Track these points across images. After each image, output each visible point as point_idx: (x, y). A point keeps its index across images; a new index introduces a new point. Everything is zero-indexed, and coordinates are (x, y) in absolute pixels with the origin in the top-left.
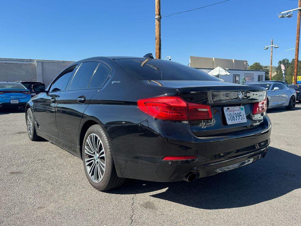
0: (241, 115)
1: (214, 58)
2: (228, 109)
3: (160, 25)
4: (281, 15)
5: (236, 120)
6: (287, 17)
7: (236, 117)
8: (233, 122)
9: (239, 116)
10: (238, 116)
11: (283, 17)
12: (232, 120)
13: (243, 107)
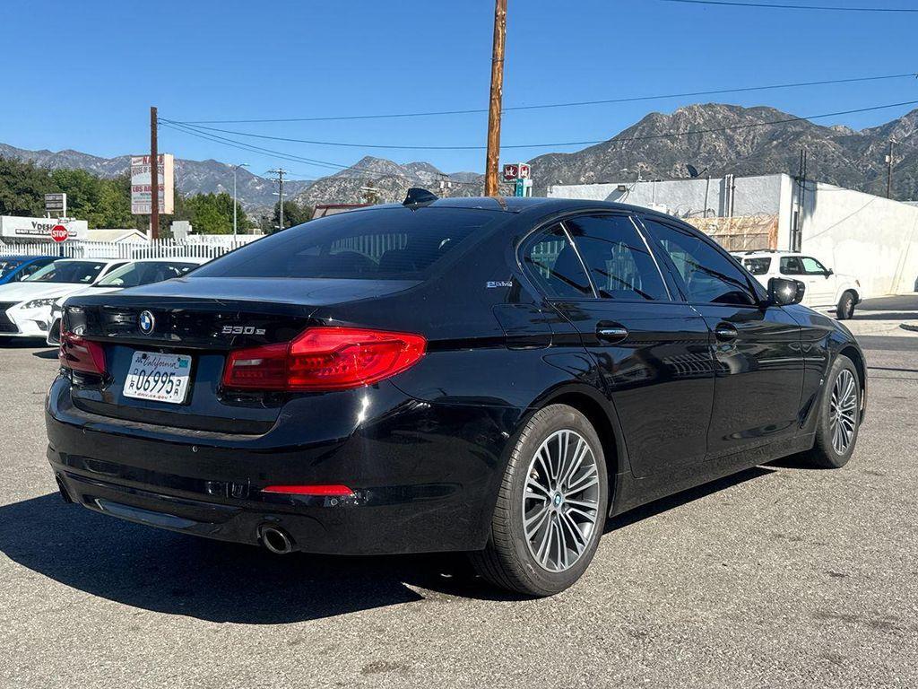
0: (172, 381)
2: (145, 357)
5: (150, 389)
7: (156, 382)
8: (139, 394)
9: (164, 383)
10: (162, 382)
12: (138, 389)
13: (189, 359)
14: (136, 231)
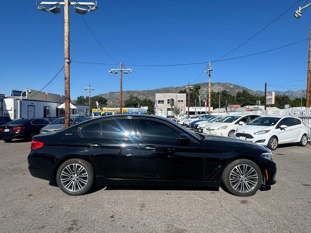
1: (61, 95)
3: (69, 67)
4: (110, 71)
6: (114, 73)
11: (111, 72)
14: (276, 107)
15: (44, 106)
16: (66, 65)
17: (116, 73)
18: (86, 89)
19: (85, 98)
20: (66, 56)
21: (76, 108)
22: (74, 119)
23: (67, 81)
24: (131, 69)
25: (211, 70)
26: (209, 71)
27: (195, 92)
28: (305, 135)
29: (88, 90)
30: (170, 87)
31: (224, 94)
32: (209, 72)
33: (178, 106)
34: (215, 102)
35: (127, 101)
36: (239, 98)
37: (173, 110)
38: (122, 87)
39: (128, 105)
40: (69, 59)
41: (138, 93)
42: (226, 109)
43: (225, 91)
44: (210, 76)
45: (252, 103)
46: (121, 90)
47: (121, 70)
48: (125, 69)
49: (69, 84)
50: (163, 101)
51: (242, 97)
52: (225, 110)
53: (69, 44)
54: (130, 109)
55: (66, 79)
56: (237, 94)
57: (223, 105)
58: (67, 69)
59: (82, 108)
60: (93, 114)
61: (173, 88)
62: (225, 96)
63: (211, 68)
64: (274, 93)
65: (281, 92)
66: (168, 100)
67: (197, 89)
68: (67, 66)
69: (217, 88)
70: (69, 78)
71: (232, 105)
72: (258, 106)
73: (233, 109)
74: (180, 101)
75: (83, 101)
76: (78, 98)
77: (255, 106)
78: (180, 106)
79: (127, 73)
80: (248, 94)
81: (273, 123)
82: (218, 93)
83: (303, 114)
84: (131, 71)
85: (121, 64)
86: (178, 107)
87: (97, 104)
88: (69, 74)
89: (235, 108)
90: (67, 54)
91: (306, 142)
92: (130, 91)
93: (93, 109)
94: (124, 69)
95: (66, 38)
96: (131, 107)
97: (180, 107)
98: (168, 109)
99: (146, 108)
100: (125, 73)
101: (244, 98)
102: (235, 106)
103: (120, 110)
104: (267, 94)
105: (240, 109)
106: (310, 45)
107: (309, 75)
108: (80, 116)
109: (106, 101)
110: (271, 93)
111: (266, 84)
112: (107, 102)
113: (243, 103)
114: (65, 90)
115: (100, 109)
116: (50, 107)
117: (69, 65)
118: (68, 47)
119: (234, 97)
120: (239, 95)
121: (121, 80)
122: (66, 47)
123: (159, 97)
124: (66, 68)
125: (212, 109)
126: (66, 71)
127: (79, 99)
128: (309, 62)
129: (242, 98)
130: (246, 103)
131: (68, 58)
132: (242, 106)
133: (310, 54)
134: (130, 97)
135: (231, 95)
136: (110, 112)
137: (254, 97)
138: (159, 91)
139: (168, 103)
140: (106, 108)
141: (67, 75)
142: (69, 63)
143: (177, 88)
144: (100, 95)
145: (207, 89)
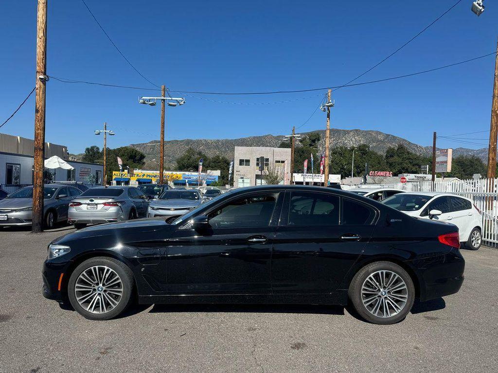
3: (45, 88)
4: (141, 101)
6: (150, 104)
11: (144, 103)
14: (456, 178)
15: (7, 163)
16: (39, 84)
17: (152, 105)
18: (99, 134)
19: (101, 150)
20: (39, 67)
21: (73, 168)
22: (56, 189)
23: (39, 115)
24: (181, 99)
25: (331, 106)
26: (328, 106)
27: (311, 145)
28: (478, 228)
29: (103, 136)
30: (266, 136)
31: (363, 150)
32: (328, 109)
33: (277, 170)
34: (346, 165)
35: (182, 159)
36: (391, 160)
37: (267, 179)
38: (164, 132)
39: (183, 165)
40: (45, 74)
41: (207, 144)
42: (365, 179)
43: (364, 145)
44: (328, 116)
45: (414, 169)
46: (163, 138)
47: (162, 100)
48: (171, 98)
49: (44, 122)
50: (248, 161)
51: (396, 157)
52: (363, 181)
53: (46, 45)
54: (187, 173)
55: (37, 111)
56: (388, 152)
57: (361, 172)
58: (40, 92)
59: (86, 170)
60: (114, 182)
61: (272, 137)
62: (364, 154)
63: (331, 101)
64: (450, 152)
65: (472, 150)
66: (258, 159)
67: (314, 141)
68: (40, 87)
69: (353, 139)
70: (45, 110)
71: (376, 172)
72: (425, 175)
73: (377, 178)
74: (279, 162)
75: (97, 155)
76: (87, 150)
77: (420, 175)
78: (279, 171)
79: (175, 105)
80: (408, 153)
81: (417, 206)
82: (352, 149)
83: (492, 192)
84: (182, 103)
85: (163, 87)
86: (276, 172)
87: (120, 161)
88: (43, 102)
89: (382, 177)
90: (41, 65)
91: (479, 242)
92: (191, 141)
93: (114, 172)
94: (167, 98)
95: (40, 34)
96: (189, 171)
97: (279, 173)
98: (258, 177)
99: (217, 173)
100: (170, 105)
101: (400, 160)
102: (382, 173)
103: (160, 175)
104: (438, 153)
105: (392, 178)
106: (497, 65)
107: (493, 120)
108: (76, 184)
109: (142, 157)
110: (445, 153)
111: (435, 134)
112: (145, 160)
113: (398, 168)
114: (35, 133)
115: (128, 173)
116: (20, 164)
117: (45, 84)
118: (43, 50)
119: (381, 156)
120: (391, 153)
121: (163, 118)
122: (40, 50)
123: (240, 153)
124: (38, 91)
125: (340, 178)
126: (38, 97)
127: (89, 152)
128: (494, 97)
129: (396, 159)
130: (403, 169)
131: (43, 71)
132: (395, 175)
133: (497, 82)
134: (188, 151)
135: (376, 153)
136: (148, 178)
137: (418, 158)
138: (243, 143)
139: (258, 164)
140: (140, 171)
141: (40, 105)
142: (44, 81)
143: (278, 138)
144: (133, 145)
145: (334, 140)
